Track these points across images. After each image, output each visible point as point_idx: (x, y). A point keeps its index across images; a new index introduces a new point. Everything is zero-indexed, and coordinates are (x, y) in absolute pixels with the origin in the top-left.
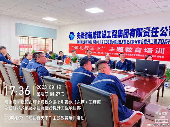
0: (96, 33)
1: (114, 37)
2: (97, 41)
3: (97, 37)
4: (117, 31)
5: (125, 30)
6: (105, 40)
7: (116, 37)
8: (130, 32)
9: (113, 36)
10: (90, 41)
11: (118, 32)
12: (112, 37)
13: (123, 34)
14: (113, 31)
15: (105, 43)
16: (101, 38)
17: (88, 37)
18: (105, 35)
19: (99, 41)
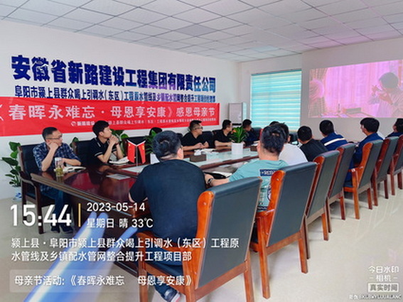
0: (96, 70)
1: (143, 87)
2: (101, 93)
3: (99, 80)
4: (148, 73)
5: (160, 74)
6: (122, 91)
7: (146, 87)
8: (168, 78)
9: (139, 82)
10: (77, 91)
11: (149, 75)
12: (138, 85)
13: (158, 81)
14: (139, 71)
15: (124, 98)
16: (110, 84)
17: (67, 77)
18: (122, 78)
19: (108, 94)
